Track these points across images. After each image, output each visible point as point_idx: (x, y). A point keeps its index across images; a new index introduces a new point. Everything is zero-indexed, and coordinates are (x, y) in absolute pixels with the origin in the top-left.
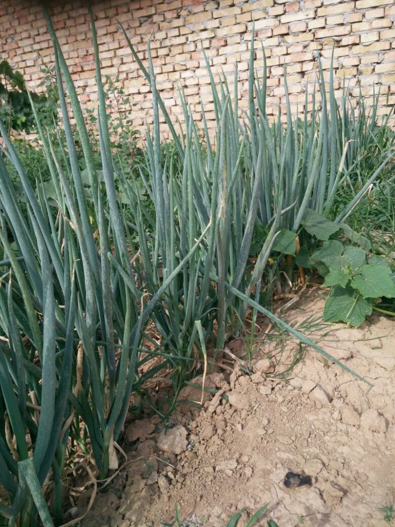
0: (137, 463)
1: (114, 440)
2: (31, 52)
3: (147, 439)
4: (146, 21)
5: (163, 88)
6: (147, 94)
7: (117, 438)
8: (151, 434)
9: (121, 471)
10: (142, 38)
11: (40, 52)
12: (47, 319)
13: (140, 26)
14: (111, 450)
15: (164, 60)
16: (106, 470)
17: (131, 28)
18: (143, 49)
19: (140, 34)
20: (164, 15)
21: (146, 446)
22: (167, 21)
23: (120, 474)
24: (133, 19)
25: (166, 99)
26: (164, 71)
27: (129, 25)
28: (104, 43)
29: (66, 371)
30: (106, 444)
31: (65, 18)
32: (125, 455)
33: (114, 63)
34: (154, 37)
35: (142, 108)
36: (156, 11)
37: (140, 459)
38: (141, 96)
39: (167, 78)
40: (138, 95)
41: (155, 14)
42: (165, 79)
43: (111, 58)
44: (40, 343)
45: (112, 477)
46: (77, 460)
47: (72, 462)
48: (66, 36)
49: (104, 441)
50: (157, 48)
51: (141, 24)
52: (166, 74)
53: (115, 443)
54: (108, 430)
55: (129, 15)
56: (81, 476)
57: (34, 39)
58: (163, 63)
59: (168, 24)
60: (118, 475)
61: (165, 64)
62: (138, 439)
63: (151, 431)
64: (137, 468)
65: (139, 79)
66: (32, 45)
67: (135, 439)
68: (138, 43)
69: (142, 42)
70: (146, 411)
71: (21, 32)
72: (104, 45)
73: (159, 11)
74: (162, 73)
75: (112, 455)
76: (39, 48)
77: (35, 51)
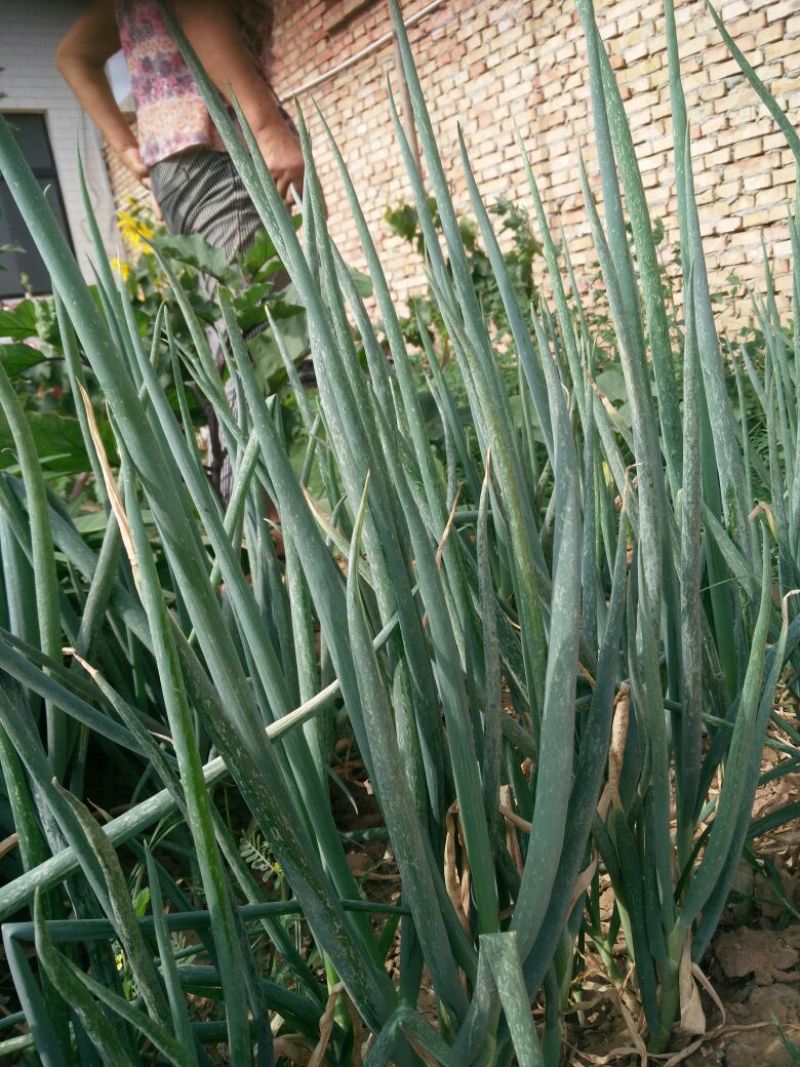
0: (753, 1037)
1: (693, 960)
2: (497, 178)
3: (775, 981)
4: (739, 83)
5: (771, 219)
6: (734, 236)
7: (700, 957)
8: (788, 970)
9: (705, 1044)
10: (728, 119)
11: (514, 177)
12: (563, 590)
13: (725, 95)
14: (686, 983)
15: (777, 158)
16: (666, 1033)
17: (705, 102)
18: (730, 142)
19: (725, 112)
20: (782, 64)
21: (776, 997)
22: (790, 74)
23: (704, 1052)
24: (709, 84)
25: (779, 241)
26: (775, 182)
27: (700, 98)
28: (644, 142)
29: (595, 738)
30: (673, 963)
31: (565, 103)
32: (720, 1005)
33: (661, 180)
34: (757, 113)
35: (719, 267)
36: (764, 58)
37: (760, 1028)
38: (721, 240)
39: (783, 195)
40: (711, 240)
41: (762, 64)
42: (777, 199)
43: (656, 169)
44: (541, 651)
45: (684, 1053)
46: (589, 986)
47: (577, 988)
48: (566, 139)
49: (667, 955)
50: (762, 136)
51: (727, 90)
52: (782, 188)
53: (696, 968)
54: (680, 928)
55: (702, 75)
56: (595, 1028)
57: (504, 152)
58: (776, 164)
59: (791, 81)
60: (698, 1052)
61: (780, 168)
62: (752, 975)
63: (787, 965)
64: (753, 1050)
65: (718, 204)
66: (499, 164)
67: (743, 972)
68: (719, 131)
69: (728, 127)
70: (766, 909)
71: (479, 144)
72: (643, 145)
73: (769, 58)
74: (771, 187)
75: (690, 996)
76: (512, 169)
77: (503, 175)
